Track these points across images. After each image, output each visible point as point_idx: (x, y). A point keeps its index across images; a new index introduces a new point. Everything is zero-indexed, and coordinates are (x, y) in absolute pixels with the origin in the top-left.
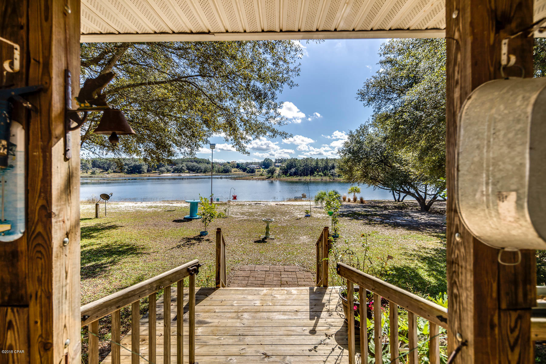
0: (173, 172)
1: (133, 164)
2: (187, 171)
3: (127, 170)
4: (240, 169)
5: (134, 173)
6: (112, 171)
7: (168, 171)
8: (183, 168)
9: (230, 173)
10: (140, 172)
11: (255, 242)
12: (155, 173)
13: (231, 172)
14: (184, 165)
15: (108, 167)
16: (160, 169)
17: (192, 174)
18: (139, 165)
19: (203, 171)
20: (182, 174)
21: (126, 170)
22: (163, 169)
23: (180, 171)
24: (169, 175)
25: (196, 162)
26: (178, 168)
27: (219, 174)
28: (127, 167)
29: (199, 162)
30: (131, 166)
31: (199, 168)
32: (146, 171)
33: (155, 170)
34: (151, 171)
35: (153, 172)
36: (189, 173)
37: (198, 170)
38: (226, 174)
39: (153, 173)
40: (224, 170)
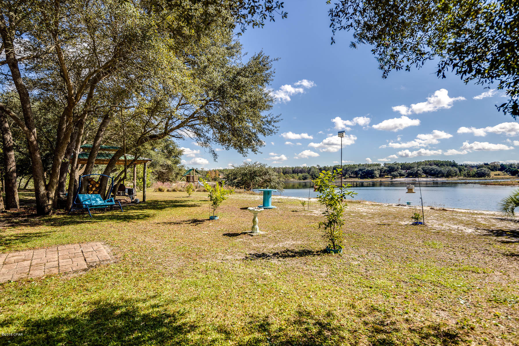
0: (407, 177)
1: (366, 169)
2: (425, 175)
3: (361, 175)
4: (507, 171)
5: (367, 178)
6: (348, 176)
7: (401, 175)
8: (419, 172)
9: (486, 177)
10: (373, 177)
11: (224, 235)
12: (388, 178)
13: (489, 175)
14: (420, 169)
15: (345, 173)
16: (392, 173)
17: (430, 179)
18: (371, 170)
19: (445, 175)
20: (417, 179)
21: (359, 175)
22: (395, 173)
23: (416, 175)
24: (402, 179)
25: (437, 165)
26: (412, 173)
27: (469, 178)
28: (361, 172)
29: (441, 165)
30: (364, 172)
31: (440, 172)
32: (378, 176)
33: (388, 175)
34: (384, 176)
35: (386, 176)
36: (427, 177)
37: (438, 174)
38: (480, 178)
39: (386, 178)
40: (477, 174)
